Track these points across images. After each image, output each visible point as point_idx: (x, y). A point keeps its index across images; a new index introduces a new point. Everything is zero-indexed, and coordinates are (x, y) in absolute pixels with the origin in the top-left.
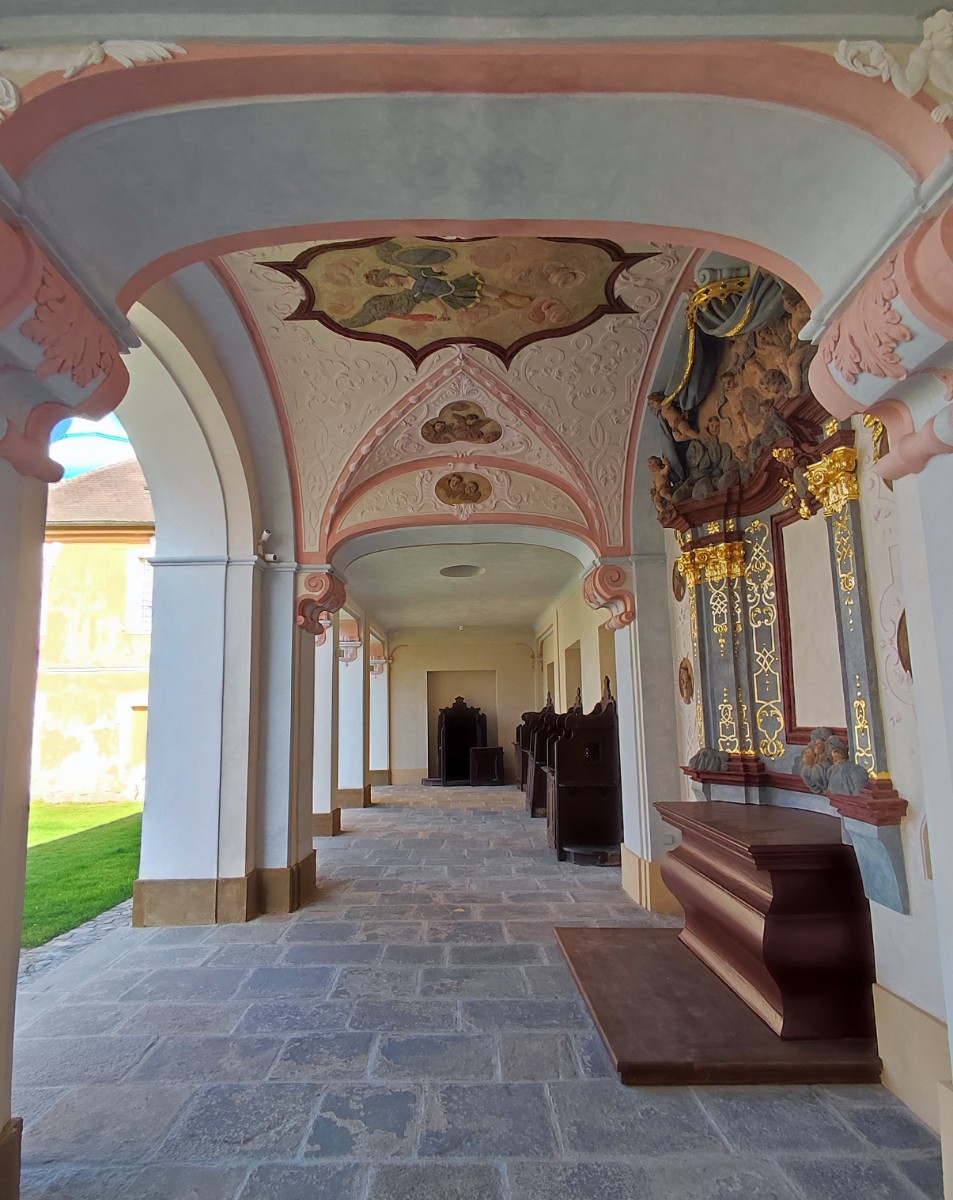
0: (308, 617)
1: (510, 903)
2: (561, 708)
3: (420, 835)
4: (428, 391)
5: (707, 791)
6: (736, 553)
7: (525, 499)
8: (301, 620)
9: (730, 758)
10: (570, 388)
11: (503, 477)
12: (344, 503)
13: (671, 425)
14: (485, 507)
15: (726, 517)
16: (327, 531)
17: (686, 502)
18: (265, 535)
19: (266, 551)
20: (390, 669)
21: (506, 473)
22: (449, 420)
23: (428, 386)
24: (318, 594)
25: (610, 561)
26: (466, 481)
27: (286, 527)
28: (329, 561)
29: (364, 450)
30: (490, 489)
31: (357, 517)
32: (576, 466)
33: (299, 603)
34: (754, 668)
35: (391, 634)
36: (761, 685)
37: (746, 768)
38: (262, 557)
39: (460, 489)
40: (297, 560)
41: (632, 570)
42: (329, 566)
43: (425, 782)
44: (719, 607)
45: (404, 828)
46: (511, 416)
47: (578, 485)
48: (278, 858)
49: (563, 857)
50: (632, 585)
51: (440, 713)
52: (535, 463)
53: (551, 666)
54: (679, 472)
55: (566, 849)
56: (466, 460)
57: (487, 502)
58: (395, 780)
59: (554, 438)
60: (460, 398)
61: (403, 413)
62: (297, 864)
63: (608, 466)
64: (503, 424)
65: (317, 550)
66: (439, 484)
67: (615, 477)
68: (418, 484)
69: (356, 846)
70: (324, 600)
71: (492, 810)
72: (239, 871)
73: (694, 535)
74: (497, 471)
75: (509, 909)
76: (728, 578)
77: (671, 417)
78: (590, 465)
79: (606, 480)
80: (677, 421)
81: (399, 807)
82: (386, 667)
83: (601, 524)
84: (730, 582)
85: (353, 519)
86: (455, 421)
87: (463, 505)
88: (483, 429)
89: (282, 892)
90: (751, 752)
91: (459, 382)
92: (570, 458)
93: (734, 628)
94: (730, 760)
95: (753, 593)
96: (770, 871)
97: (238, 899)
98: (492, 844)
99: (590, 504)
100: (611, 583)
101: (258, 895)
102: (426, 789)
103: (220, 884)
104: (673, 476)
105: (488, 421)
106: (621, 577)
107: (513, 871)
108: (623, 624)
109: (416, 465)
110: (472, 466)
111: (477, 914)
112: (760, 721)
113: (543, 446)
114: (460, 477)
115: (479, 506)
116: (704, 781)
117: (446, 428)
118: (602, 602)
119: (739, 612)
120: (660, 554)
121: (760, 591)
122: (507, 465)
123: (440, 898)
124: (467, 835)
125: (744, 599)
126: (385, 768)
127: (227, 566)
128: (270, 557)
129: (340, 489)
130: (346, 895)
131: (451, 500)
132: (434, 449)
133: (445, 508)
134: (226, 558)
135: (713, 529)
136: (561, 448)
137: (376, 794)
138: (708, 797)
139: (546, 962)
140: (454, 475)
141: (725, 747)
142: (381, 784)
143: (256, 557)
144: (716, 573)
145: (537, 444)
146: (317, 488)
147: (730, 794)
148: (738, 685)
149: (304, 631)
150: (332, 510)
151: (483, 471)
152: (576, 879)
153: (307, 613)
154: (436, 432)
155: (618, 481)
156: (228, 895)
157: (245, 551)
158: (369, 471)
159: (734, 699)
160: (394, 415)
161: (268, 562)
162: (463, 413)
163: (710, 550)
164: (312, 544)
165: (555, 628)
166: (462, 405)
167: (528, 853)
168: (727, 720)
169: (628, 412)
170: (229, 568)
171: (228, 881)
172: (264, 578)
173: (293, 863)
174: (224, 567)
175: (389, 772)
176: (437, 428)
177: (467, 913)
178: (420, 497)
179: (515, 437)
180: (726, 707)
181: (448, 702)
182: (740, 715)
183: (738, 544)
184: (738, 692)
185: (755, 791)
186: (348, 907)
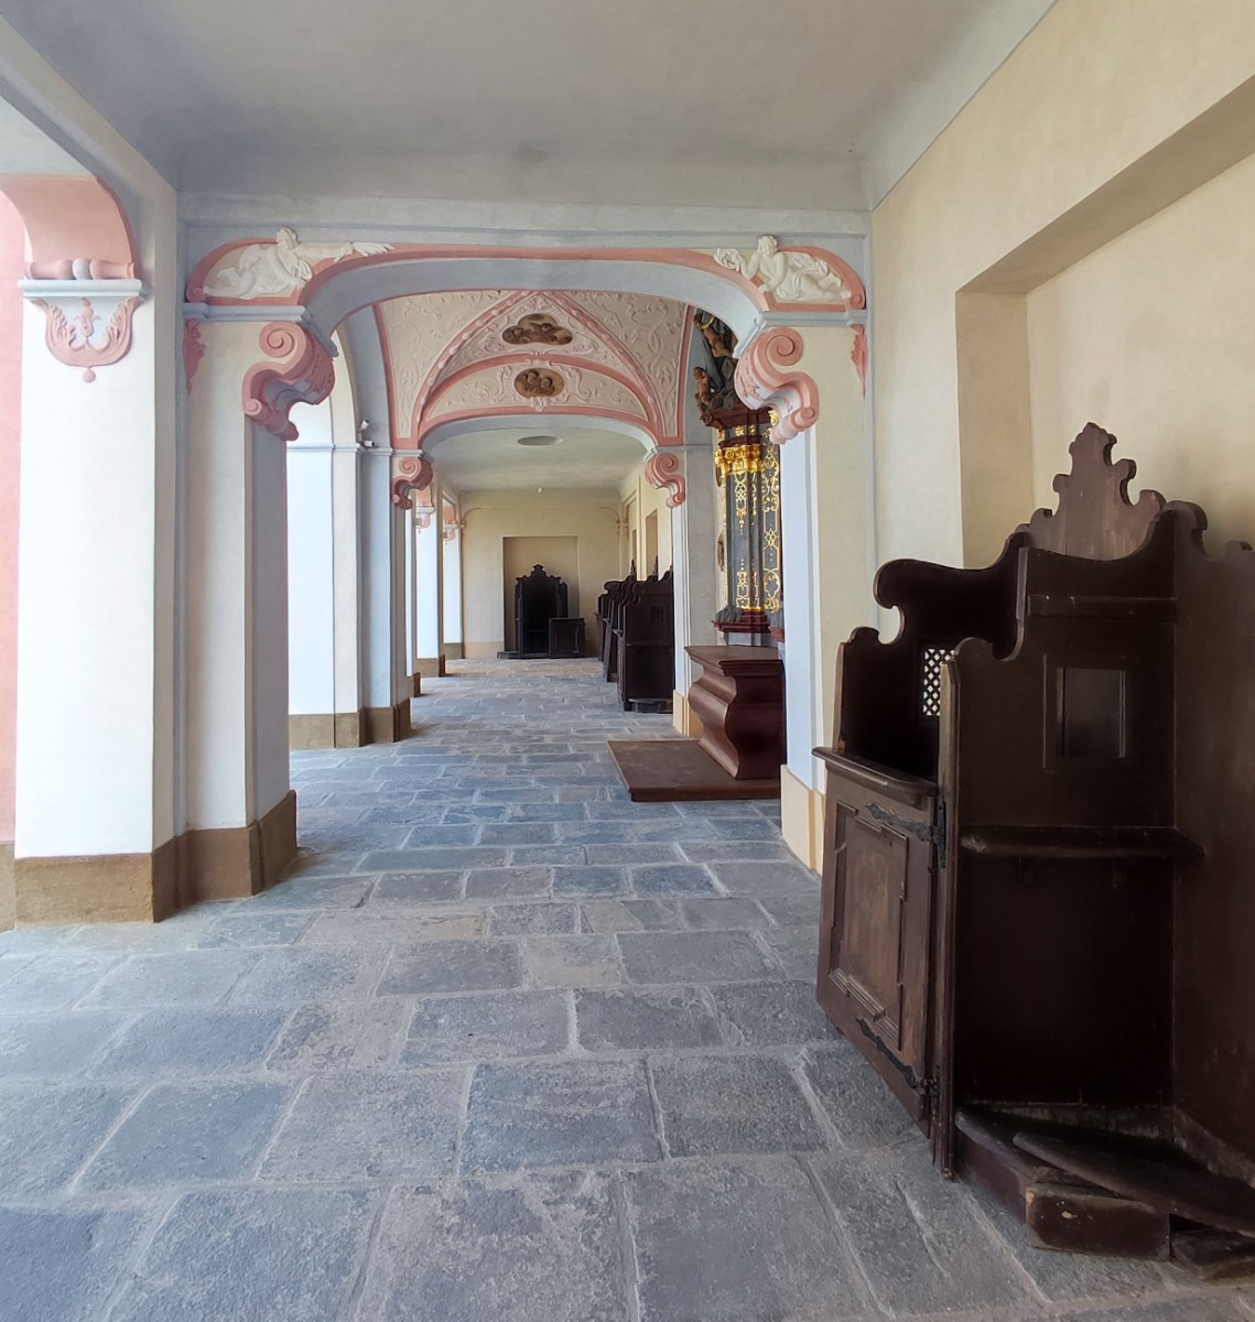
0: (401, 493)
1: (578, 734)
2: (642, 576)
3: (498, 696)
4: (509, 307)
5: (726, 638)
6: (754, 453)
7: (593, 393)
8: (396, 498)
9: (744, 612)
10: (630, 307)
11: (574, 373)
12: (433, 396)
13: (711, 342)
14: (558, 400)
15: (749, 423)
16: (418, 420)
17: (719, 410)
18: (365, 424)
19: (365, 438)
20: (462, 535)
21: (577, 370)
22: (526, 326)
23: (509, 303)
24: (411, 476)
25: (666, 450)
26: (542, 375)
27: (382, 416)
28: (420, 447)
29: (452, 351)
30: (562, 384)
31: (443, 408)
32: (637, 368)
33: (394, 483)
34: (764, 543)
35: (463, 496)
36: (768, 557)
37: (753, 620)
38: (362, 444)
39: (537, 383)
40: (392, 446)
41: (684, 458)
42: (421, 451)
43: (501, 655)
44: (741, 496)
45: (483, 691)
46: (580, 326)
47: (639, 383)
48: (382, 699)
49: (629, 707)
50: (684, 471)
51: (517, 582)
52: (603, 362)
53: (635, 532)
54: (718, 381)
55: (631, 700)
56: (542, 358)
57: (560, 396)
58: (468, 654)
59: (617, 345)
60: (536, 312)
61: (487, 322)
62: (397, 705)
63: (664, 369)
64: (573, 331)
65: (409, 436)
66: (518, 379)
67: (670, 378)
68: (499, 379)
69: (438, 703)
70: (415, 481)
71: (571, 677)
72: (354, 708)
73: (727, 435)
74: (569, 367)
75: (576, 737)
76: (749, 473)
77: (711, 337)
78: (649, 368)
79: (663, 380)
80: (715, 341)
81: (475, 676)
82: (457, 532)
83: (659, 417)
84: (750, 475)
85: (441, 409)
86: (532, 329)
87: (538, 398)
88: (556, 334)
89: (388, 726)
90: (758, 608)
91: (535, 300)
92: (631, 361)
93: (751, 512)
94: (743, 614)
95: (765, 485)
96: (735, 677)
97: (351, 730)
98: (566, 701)
99: (650, 399)
100: (666, 470)
101: (368, 727)
102: (502, 661)
103: (336, 719)
104: (712, 385)
105: (560, 329)
106: (675, 463)
107: (583, 717)
108: (677, 504)
109: (498, 361)
110: (547, 363)
111: (548, 740)
112: (765, 584)
113: (608, 350)
114: (536, 372)
115: (553, 399)
116: (726, 631)
117: (524, 333)
118: (660, 484)
119: (755, 499)
120: (707, 445)
121: (770, 484)
122: (579, 363)
123: (518, 732)
124: (544, 695)
125: (759, 489)
126: (458, 640)
127: (333, 452)
128: (369, 443)
129: (430, 383)
130: (438, 732)
131: (529, 394)
132: (513, 349)
133: (523, 401)
134: (332, 446)
135: (739, 432)
136: (624, 352)
137: (450, 667)
138: (727, 643)
139: (598, 761)
140: (531, 371)
141: (740, 604)
142: (453, 657)
143: (358, 445)
144: (740, 468)
145: (603, 349)
146: (409, 382)
147: (742, 639)
148: (752, 557)
149: (398, 508)
150: (423, 401)
151: (557, 368)
152: (635, 721)
153: (401, 492)
154: (514, 335)
155: (673, 381)
156: (344, 726)
157: (348, 439)
158: (455, 367)
159: (748, 567)
160: (479, 324)
161: (367, 448)
162: (539, 323)
163: (735, 449)
164: (406, 429)
165: (637, 494)
166: (537, 317)
167: (597, 706)
168: (743, 583)
169: (679, 326)
170: (335, 455)
171: (343, 715)
172: (364, 460)
173: (394, 704)
174: (330, 454)
175: (462, 645)
176: (516, 333)
177: (541, 739)
178: (501, 390)
179: (586, 342)
180: (743, 574)
181: (525, 569)
182: (752, 580)
183: (756, 446)
184: (751, 562)
185: (758, 636)
186: (442, 738)
